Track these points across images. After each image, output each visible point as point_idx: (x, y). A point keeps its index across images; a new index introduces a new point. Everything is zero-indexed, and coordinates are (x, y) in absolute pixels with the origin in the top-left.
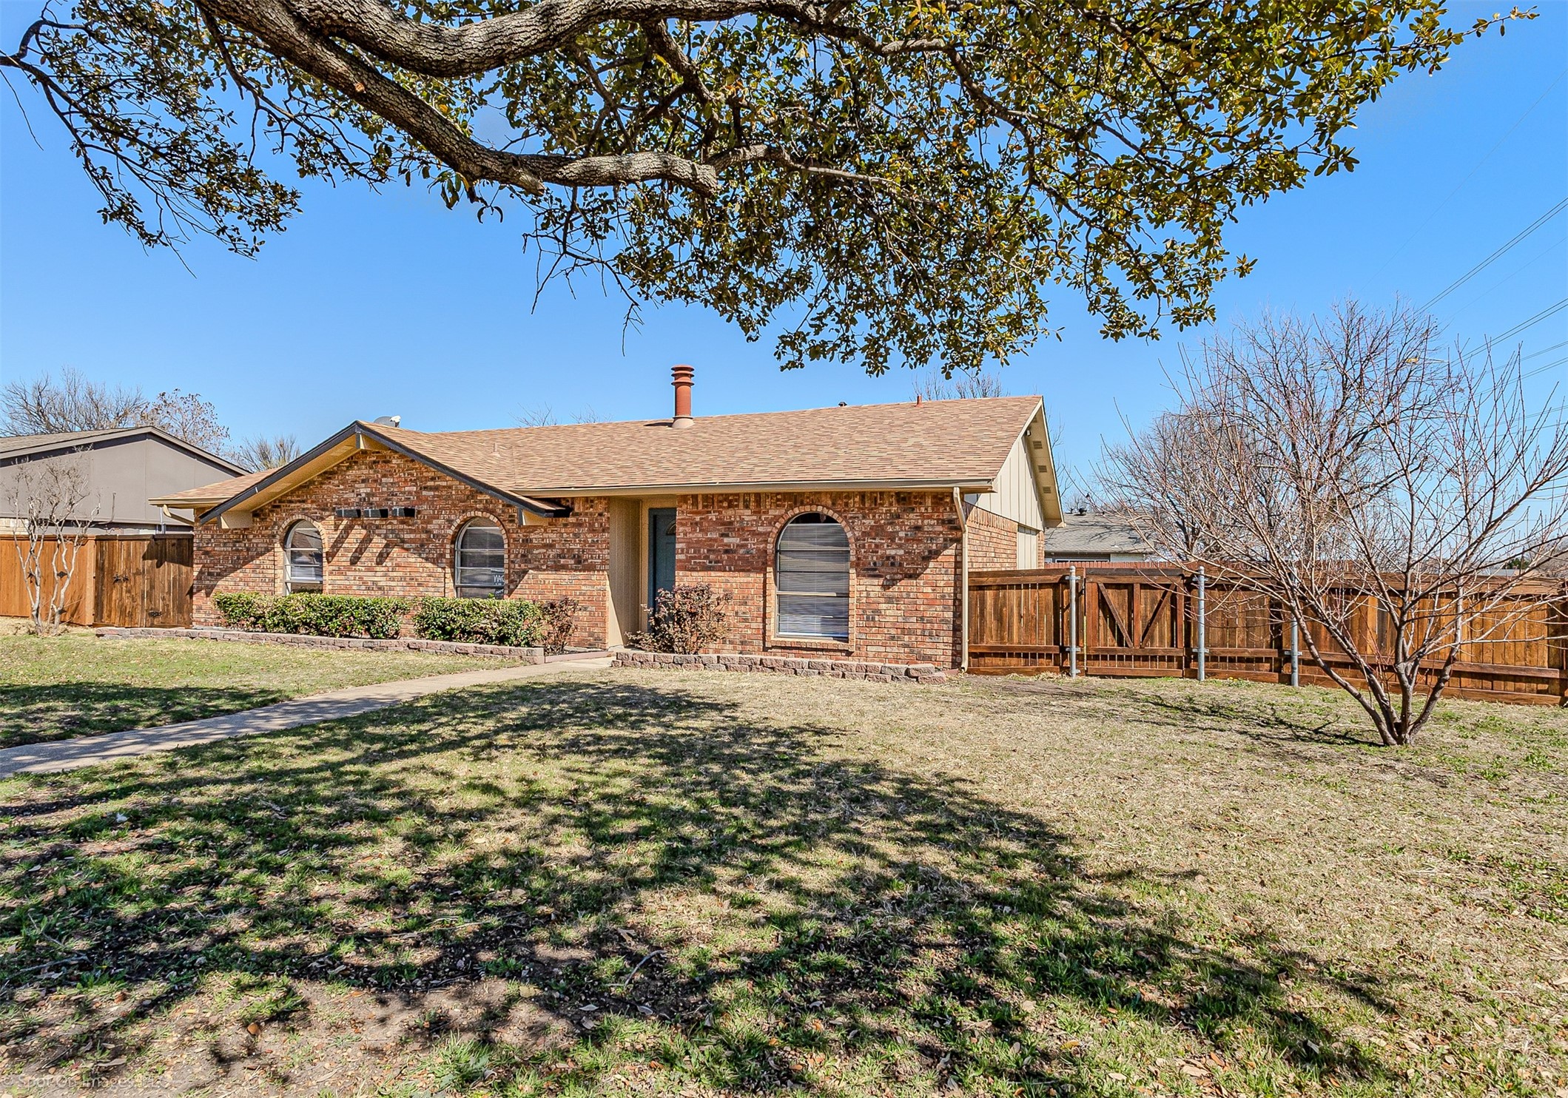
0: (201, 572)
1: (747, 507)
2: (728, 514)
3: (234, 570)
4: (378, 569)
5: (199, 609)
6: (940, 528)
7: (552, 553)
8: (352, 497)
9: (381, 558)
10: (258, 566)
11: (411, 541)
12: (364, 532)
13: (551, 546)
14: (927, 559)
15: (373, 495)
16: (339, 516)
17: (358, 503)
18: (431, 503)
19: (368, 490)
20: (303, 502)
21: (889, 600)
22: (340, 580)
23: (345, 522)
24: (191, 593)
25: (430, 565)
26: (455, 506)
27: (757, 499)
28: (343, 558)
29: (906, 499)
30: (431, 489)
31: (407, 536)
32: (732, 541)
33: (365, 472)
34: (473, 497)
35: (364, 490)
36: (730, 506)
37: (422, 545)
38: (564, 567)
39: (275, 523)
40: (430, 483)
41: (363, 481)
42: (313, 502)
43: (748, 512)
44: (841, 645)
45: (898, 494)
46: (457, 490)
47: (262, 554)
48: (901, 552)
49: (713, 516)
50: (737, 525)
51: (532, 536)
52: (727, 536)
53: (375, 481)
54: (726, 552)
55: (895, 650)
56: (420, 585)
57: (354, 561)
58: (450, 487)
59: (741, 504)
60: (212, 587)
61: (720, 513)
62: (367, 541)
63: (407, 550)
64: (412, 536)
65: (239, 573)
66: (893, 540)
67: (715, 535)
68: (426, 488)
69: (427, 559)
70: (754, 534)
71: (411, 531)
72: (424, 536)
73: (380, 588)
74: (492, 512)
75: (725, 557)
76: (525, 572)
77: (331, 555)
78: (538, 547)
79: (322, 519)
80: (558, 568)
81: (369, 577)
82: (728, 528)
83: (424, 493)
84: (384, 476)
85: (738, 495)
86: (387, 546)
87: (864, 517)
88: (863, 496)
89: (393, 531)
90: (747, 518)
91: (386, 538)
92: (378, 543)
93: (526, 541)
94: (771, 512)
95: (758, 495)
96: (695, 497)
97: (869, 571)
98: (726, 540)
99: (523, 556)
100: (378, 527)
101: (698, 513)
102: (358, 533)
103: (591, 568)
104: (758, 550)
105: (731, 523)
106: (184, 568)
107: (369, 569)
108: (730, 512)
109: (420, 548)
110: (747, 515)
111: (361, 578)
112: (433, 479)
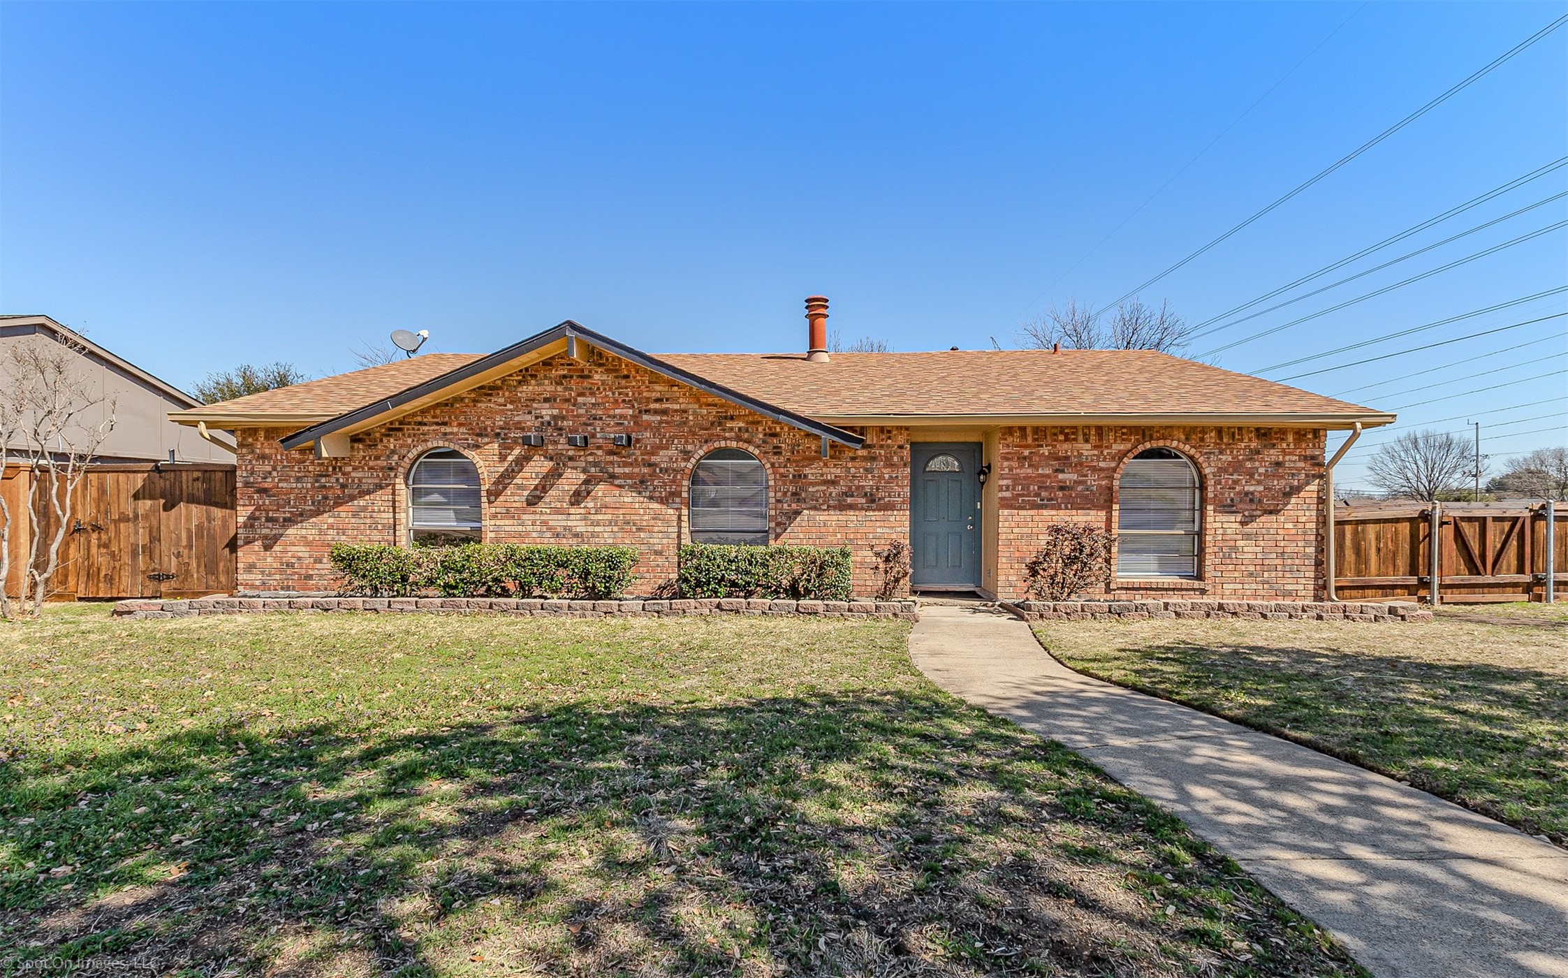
0: (252, 518)
1: (1087, 441)
2: (1064, 448)
3: (318, 513)
4: (572, 511)
5: (251, 568)
6: (1302, 464)
7: (834, 491)
8: (529, 420)
9: (577, 498)
10: (364, 509)
11: (626, 476)
12: (551, 464)
13: (833, 483)
14: (1287, 495)
15: (563, 418)
16: (506, 447)
17: (538, 429)
18: (656, 430)
19: (556, 412)
20: (445, 424)
21: (1247, 537)
22: (508, 525)
23: (517, 452)
24: (233, 545)
25: (655, 506)
26: (694, 434)
27: (1099, 431)
28: (514, 497)
29: (1267, 434)
30: (656, 412)
31: (618, 470)
32: (1069, 477)
33: (548, 388)
34: (720, 424)
35: (547, 412)
36: (1067, 440)
37: (642, 482)
38: (852, 507)
39: (393, 452)
40: (657, 406)
41: (546, 400)
42: (460, 425)
43: (1088, 446)
44: (1196, 584)
45: (1257, 430)
46: (695, 413)
47: (369, 492)
48: (1261, 488)
49: (1045, 451)
50: (1074, 460)
51: (807, 471)
52: (1062, 471)
53: (568, 400)
54: (1062, 488)
56: (639, 530)
57: (533, 501)
58: (685, 411)
59: (1081, 438)
60: (276, 539)
61: (1055, 446)
62: (555, 475)
63: (620, 486)
64: (627, 470)
65: (327, 519)
66: (1252, 476)
67: (1048, 471)
68: (646, 411)
69: (651, 498)
70: (1094, 469)
71: (626, 465)
72: (645, 470)
73: (576, 535)
74: (749, 442)
75: (1060, 494)
76: (797, 513)
77: (494, 494)
78: (813, 484)
79: (477, 446)
80: (842, 507)
81: (558, 522)
82: (1064, 462)
83: (645, 417)
84: (581, 394)
85: (1075, 427)
86: (586, 482)
87: (1221, 453)
88: (1219, 431)
89: (595, 464)
90: (1086, 453)
91: (584, 471)
92: (572, 478)
93: (799, 476)
94: (1114, 446)
95: (1099, 429)
96: (1023, 429)
97: (1227, 508)
98: (1061, 476)
99: (794, 494)
100: (571, 459)
101: (1027, 447)
102: (539, 466)
103: (890, 507)
104: (1100, 486)
105: (1067, 458)
106: (218, 513)
107: (558, 511)
108: (1066, 446)
109: (640, 485)
110: (1086, 450)
111: (544, 523)
112: (658, 400)
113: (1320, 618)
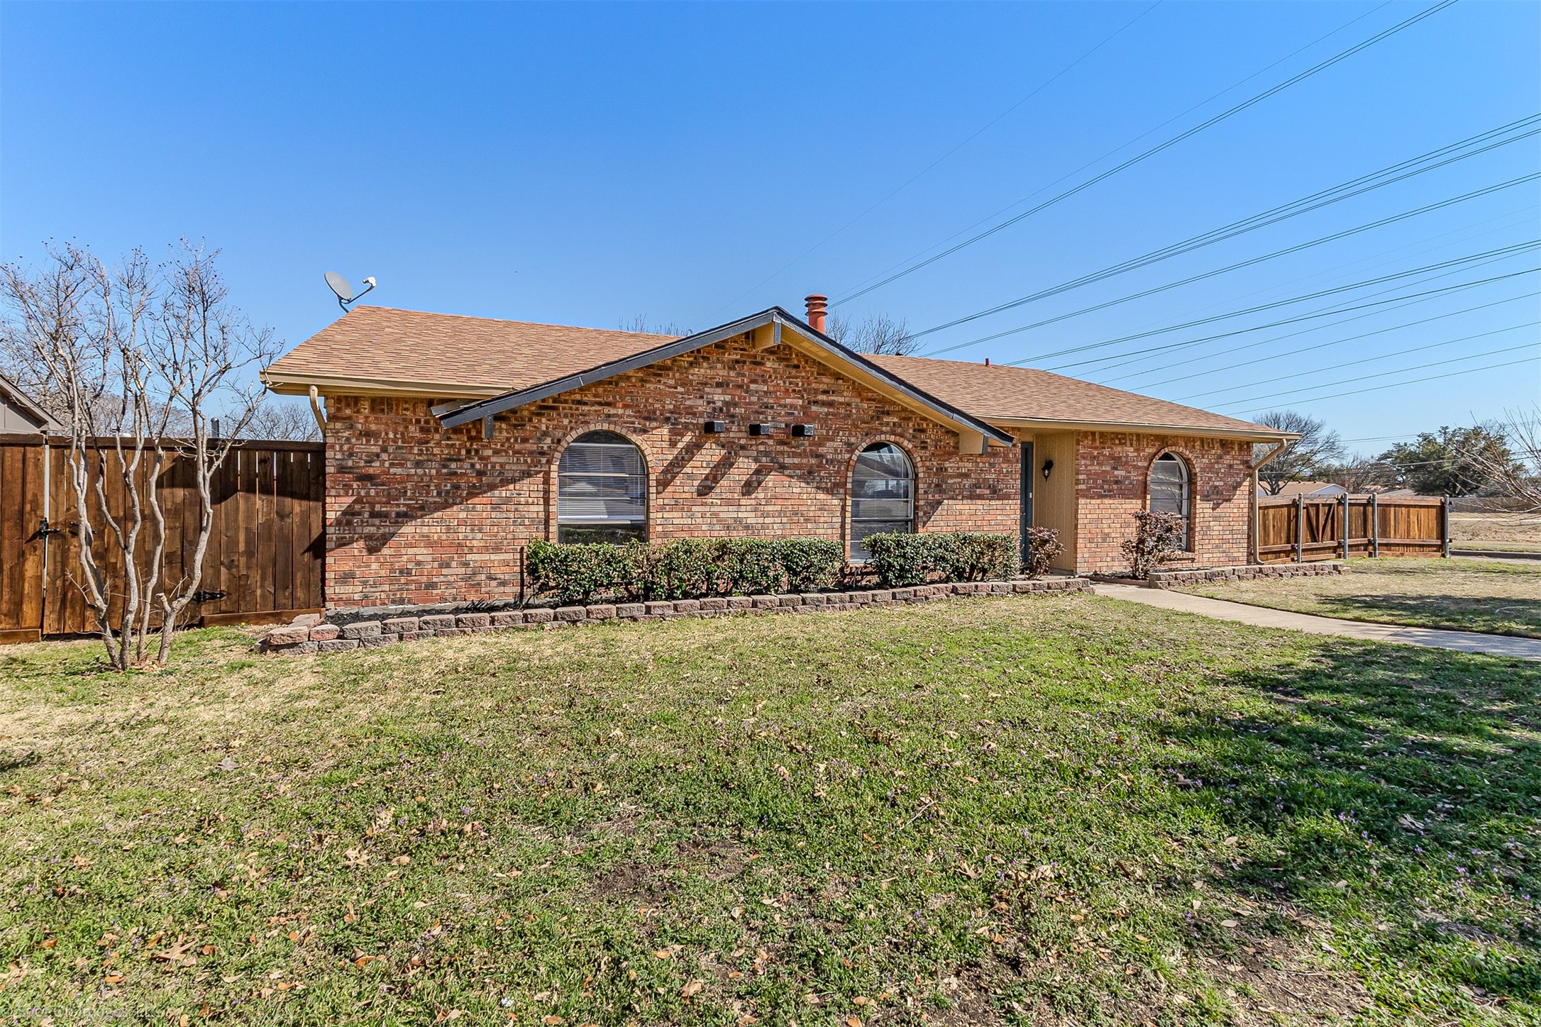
0: (349, 513)
1: (1131, 445)
2: (1118, 450)
3: (445, 506)
4: (743, 502)
5: (346, 578)
6: (1241, 467)
7: (967, 483)
8: (701, 405)
9: (749, 488)
10: (507, 500)
11: (796, 467)
12: (723, 452)
13: (966, 476)
14: (1235, 488)
15: (736, 405)
16: (676, 433)
17: (710, 415)
18: (824, 421)
19: (728, 398)
20: (608, 404)
21: (1216, 518)
22: (677, 518)
23: (687, 439)
24: (318, 549)
25: (821, 496)
26: (857, 427)
27: (1138, 437)
28: (684, 487)
29: (1225, 444)
30: (824, 404)
31: (788, 461)
32: (1120, 473)
33: (721, 373)
34: (878, 418)
35: (719, 397)
36: (1120, 444)
37: (810, 473)
38: (980, 497)
39: (545, 434)
40: (824, 397)
41: (719, 385)
42: (626, 406)
43: (1132, 449)
44: (1190, 555)
45: (1221, 440)
46: (857, 407)
47: (514, 481)
48: (1222, 483)
49: (1106, 452)
50: (1124, 459)
51: (947, 464)
52: (1116, 469)
53: (740, 387)
54: (1116, 482)
55: (1218, 555)
56: (807, 521)
57: (704, 491)
58: (849, 404)
59: (1128, 443)
60: (385, 539)
61: (1112, 449)
62: (726, 464)
63: (791, 477)
64: (796, 461)
65: (457, 513)
66: (1218, 474)
67: (1108, 468)
68: (816, 402)
69: (818, 488)
70: (1136, 467)
71: (795, 455)
72: (813, 461)
73: (747, 527)
74: (902, 436)
75: (1115, 487)
76: (939, 503)
77: (663, 484)
78: (952, 477)
79: (644, 431)
80: (973, 497)
81: (728, 513)
82: (1117, 462)
83: (814, 408)
84: (754, 381)
85: (1124, 434)
86: (757, 472)
87: (1203, 457)
88: (1202, 440)
89: (766, 454)
90: (1130, 454)
91: (756, 460)
92: (744, 467)
93: (941, 469)
94: (1147, 450)
95: (1138, 435)
96: (1093, 434)
97: (1206, 498)
98: (1116, 473)
99: (937, 485)
100: (743, 447)
101: (1096, 448)
102: (711, 454)
103: (1007, 497)
104: (1138, 480)
105: (1120, 458)
106: (297, 506)
107: (728, 502)
108: (1119, 449)
109: (808, 475)
110: (1130, 451)
111: (715, 515)
112: (825, 392)
113: (1305, 574)
